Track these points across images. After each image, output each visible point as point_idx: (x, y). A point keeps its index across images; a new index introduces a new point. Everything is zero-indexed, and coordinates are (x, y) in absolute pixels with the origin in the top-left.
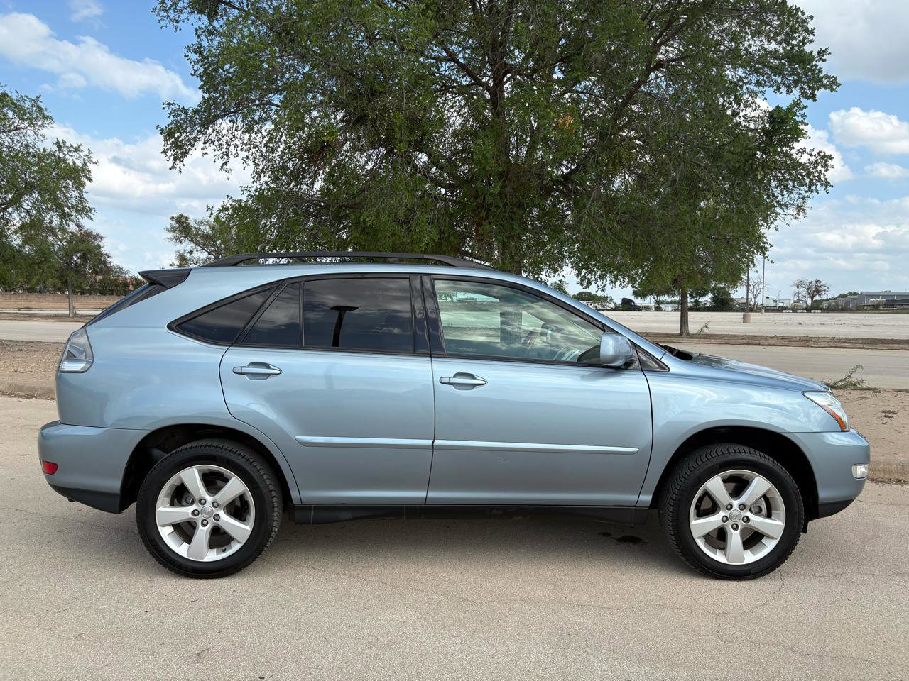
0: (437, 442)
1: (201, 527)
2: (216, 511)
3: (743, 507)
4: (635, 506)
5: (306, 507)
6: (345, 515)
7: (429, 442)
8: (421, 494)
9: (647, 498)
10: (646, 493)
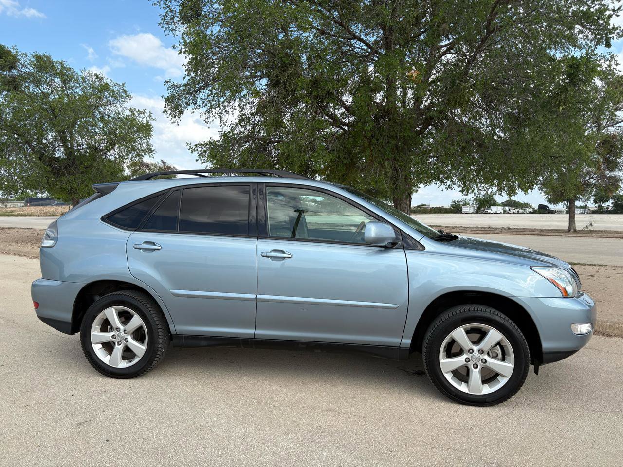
0: (259, 296)
1: (117, 346)
2: (126, 336)
3: (481, 351)
4: (399, 347)
5: (180, 337)
6: (203, 343)
7: (253, 296)
8: (251, 331)
9: (407, 342)
10: (407, 338)
